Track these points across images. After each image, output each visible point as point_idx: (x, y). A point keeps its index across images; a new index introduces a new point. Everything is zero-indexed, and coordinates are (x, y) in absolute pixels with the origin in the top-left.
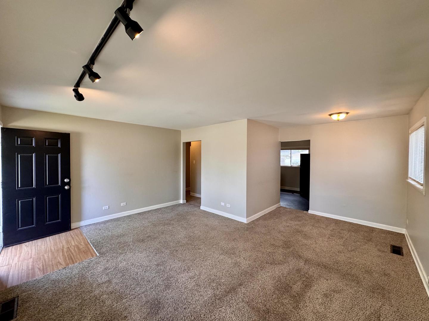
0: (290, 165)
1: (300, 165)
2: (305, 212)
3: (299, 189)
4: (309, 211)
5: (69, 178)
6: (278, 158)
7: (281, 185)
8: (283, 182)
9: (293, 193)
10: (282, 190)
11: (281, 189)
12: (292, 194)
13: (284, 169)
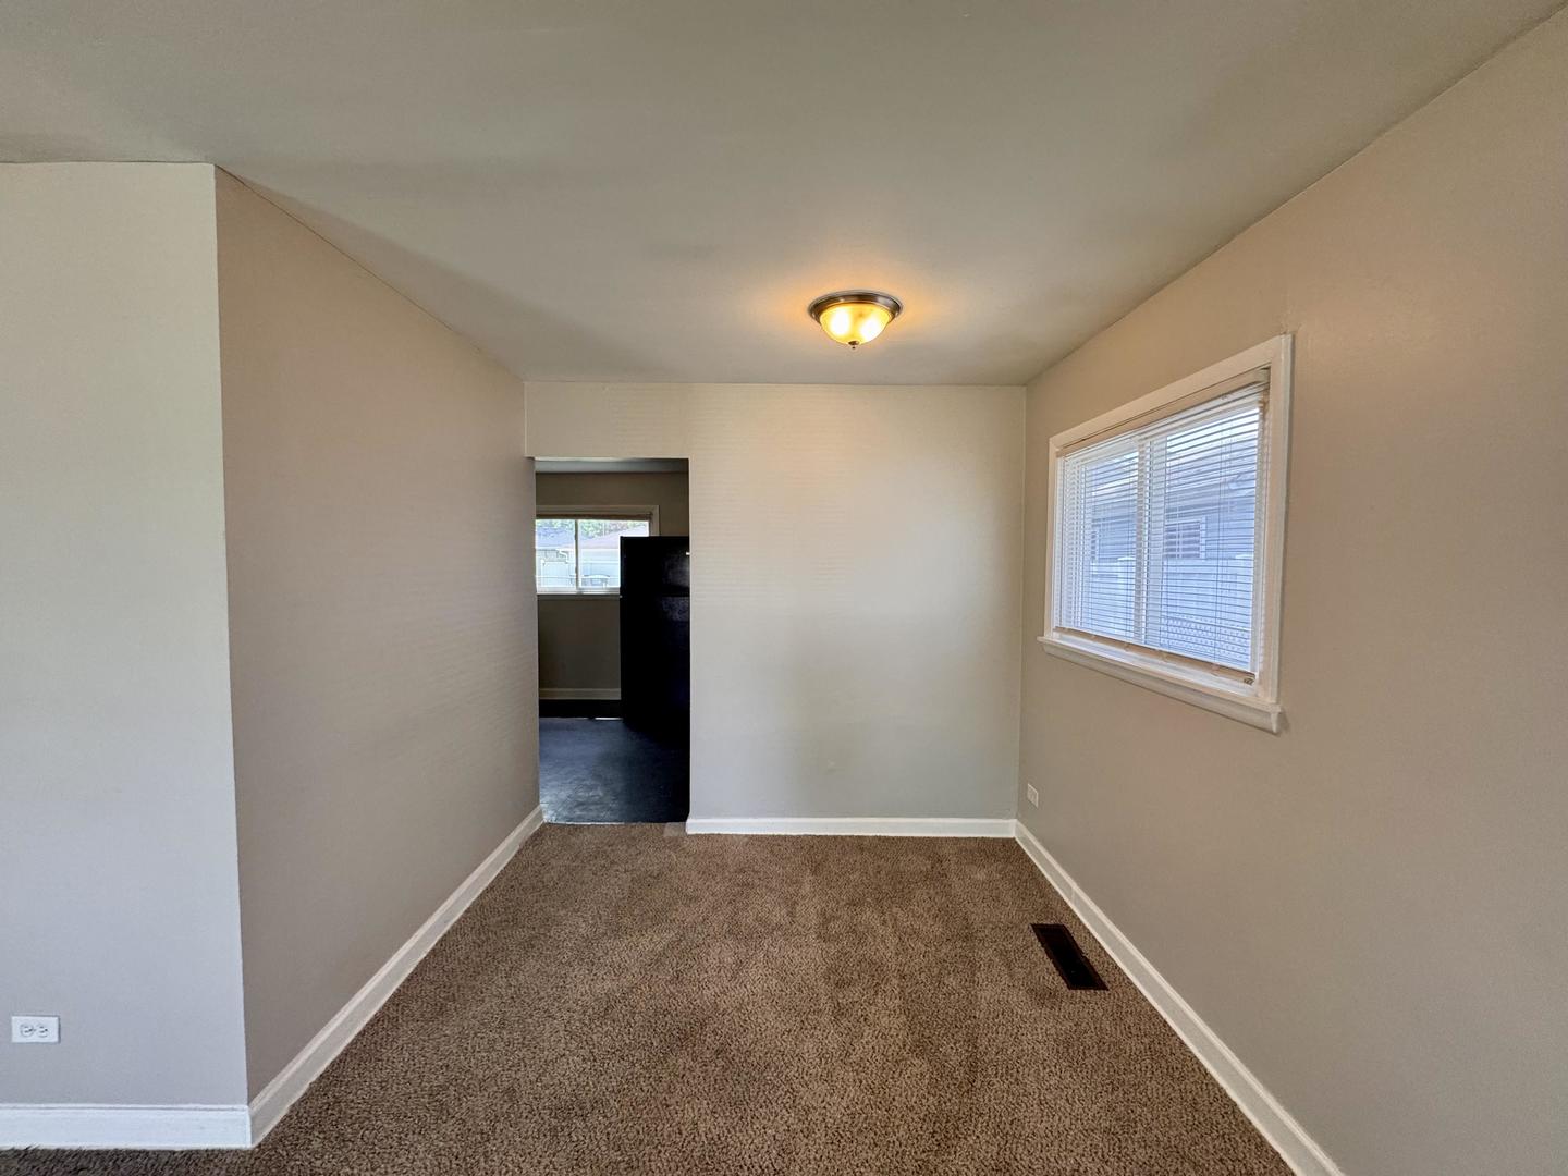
0: (571, 589)
1: (619, 586)
2: (670, 829)
3: (619, 690)
4: (689, 821)
6: (524, 559)
7: (542, 684)
8: (548, 669)
9: (591, 717)
10: (548, 708)
11: (541, 702)
12: (589, 722)
13: (551, 607)
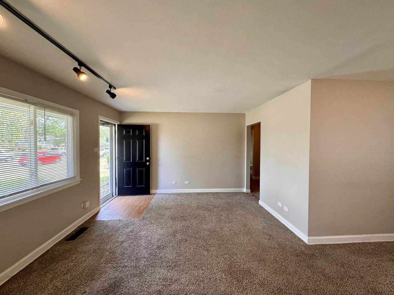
5: (149, 157)
